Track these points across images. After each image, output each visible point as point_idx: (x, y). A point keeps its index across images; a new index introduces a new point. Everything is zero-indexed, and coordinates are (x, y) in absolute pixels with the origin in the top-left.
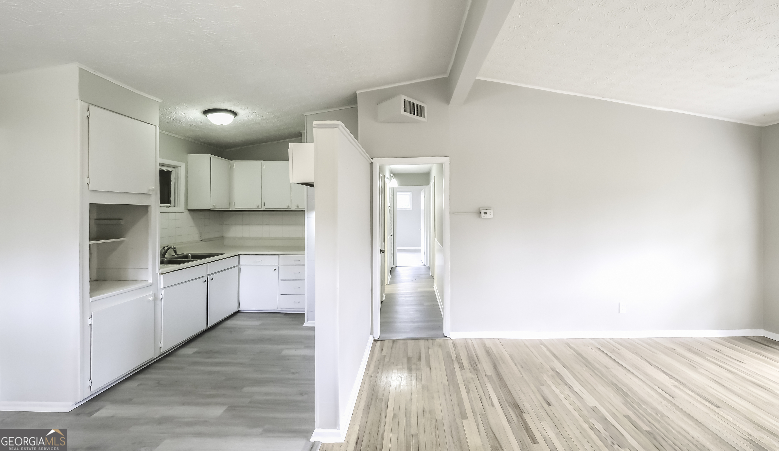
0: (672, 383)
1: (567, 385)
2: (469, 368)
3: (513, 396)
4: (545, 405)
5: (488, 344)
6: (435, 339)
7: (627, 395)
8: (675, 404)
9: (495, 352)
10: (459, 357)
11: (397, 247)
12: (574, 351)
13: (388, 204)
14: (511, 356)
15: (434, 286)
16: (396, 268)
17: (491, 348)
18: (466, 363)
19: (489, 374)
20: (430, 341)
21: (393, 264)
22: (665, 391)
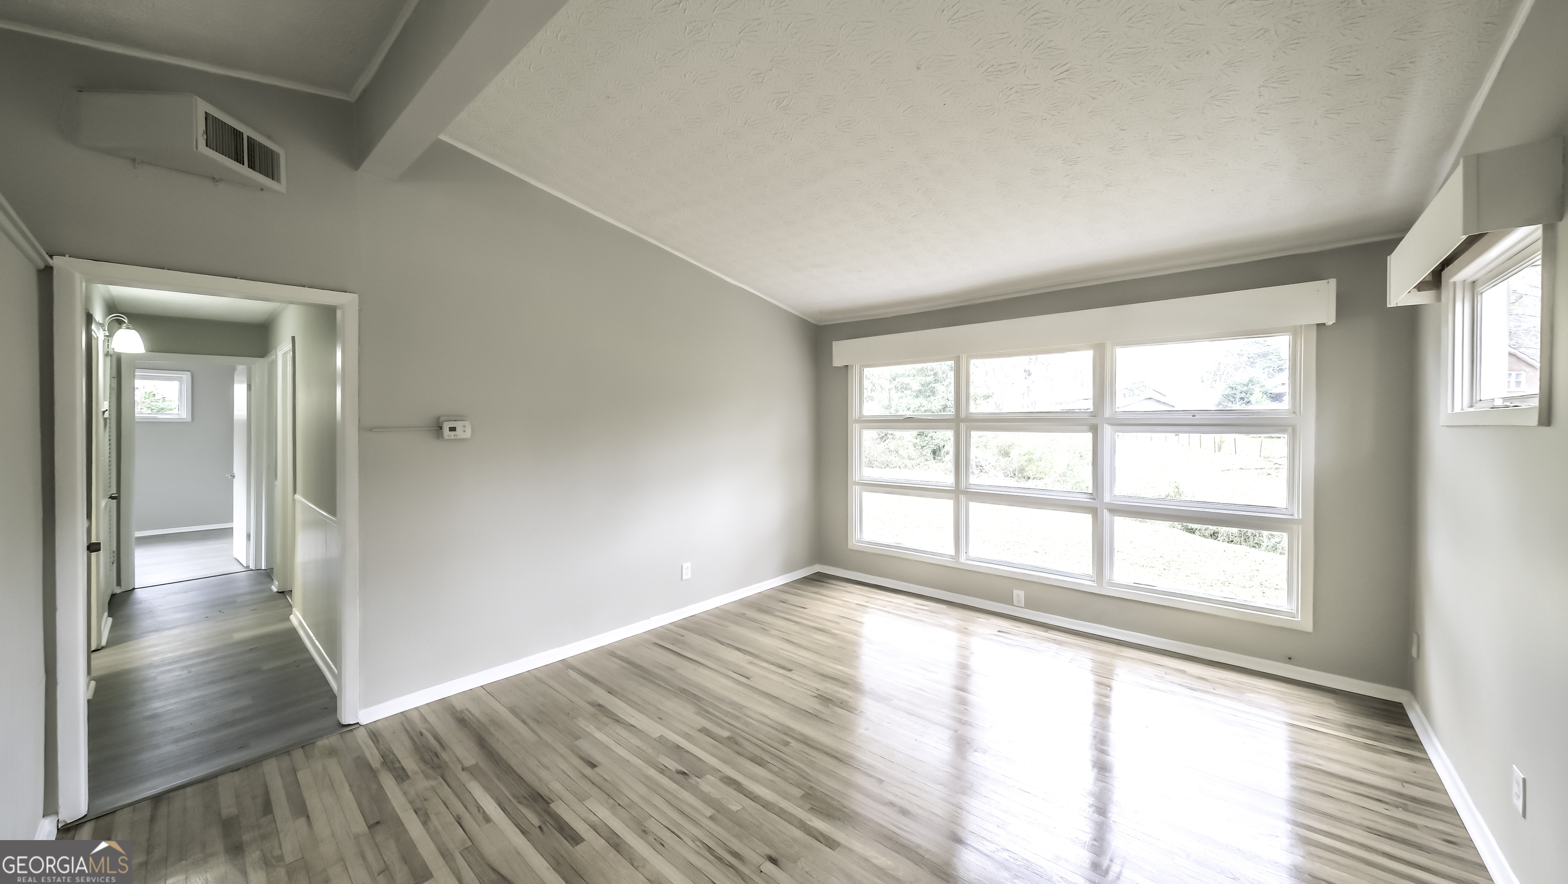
0: (747, 660)
1: (617, 721)
2: (420, 772)
3: (527, 783)
4: (588, 771)
5: (458, 706)
6: (313, 741)
7: (699, 699)
8: (751, 687)
9: (477, 715)
10: (391, 757)
11: (136, 532)
12: (621, 660)
13: (104, 404)
14: (513, 711)
15: (292, 617)
16: (131, 593)
17: (467, 710)
18: (410, 763)
19: (470, 761)
20: (298, 755)
21: (119, 583)
22: (740, 673)
